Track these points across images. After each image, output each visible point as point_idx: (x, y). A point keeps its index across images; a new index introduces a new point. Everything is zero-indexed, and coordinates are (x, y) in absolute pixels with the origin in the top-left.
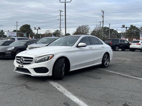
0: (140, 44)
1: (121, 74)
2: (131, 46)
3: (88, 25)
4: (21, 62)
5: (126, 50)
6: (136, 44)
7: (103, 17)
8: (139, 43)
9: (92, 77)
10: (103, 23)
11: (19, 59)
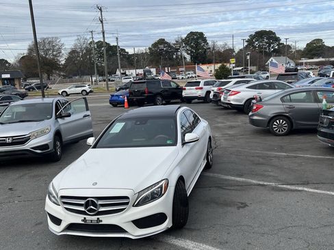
0: (201, 88)
2: (184, 94)
4: (91, 210)
5: (172, 101)
6: (195, 87)
7: (102, 22)
8: (200, 86)
10: (104, 36)
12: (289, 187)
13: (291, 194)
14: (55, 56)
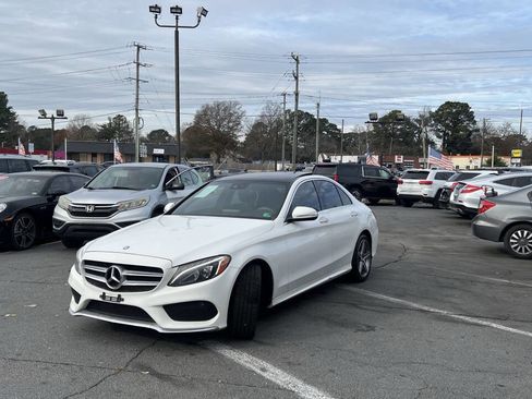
0: (430, 183)
1: (426, 308)
2: (400, 190)
3: (236, 104)
4: (113, 283)
5: (381, 201)
6: (418, 181)
7: (296, 78)
8: (428, 179)
9: (344, 324)
10: (297, 100)
11: (105, 270)
12: (467, 319)
13: (461, 327)
14: (231, 128)
